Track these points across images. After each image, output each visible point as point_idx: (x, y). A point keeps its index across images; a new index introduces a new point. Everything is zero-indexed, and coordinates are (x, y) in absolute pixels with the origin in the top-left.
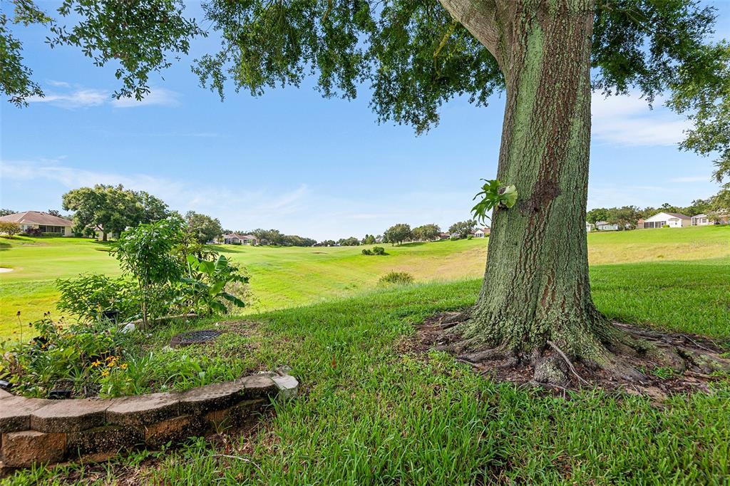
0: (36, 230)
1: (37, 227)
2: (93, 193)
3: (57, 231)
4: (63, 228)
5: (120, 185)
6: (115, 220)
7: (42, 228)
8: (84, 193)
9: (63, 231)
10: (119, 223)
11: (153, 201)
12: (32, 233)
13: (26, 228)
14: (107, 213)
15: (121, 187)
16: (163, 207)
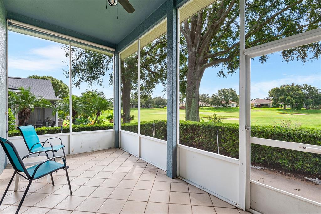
0: (259, 105)
1: (260, 104)
2: (279, 89)
3: (267, 105)
4: (269, 104)
5: (293, 83)
6: (288, 100)
7: (262, 105)
8: (275, 90)
9: (269, 105)
10: (290, 101)
11: (310, 88)
12: (258, 106)
13: (256, 105)
14: (285, 97)
15: (293, 84)
16: (317, 91)
